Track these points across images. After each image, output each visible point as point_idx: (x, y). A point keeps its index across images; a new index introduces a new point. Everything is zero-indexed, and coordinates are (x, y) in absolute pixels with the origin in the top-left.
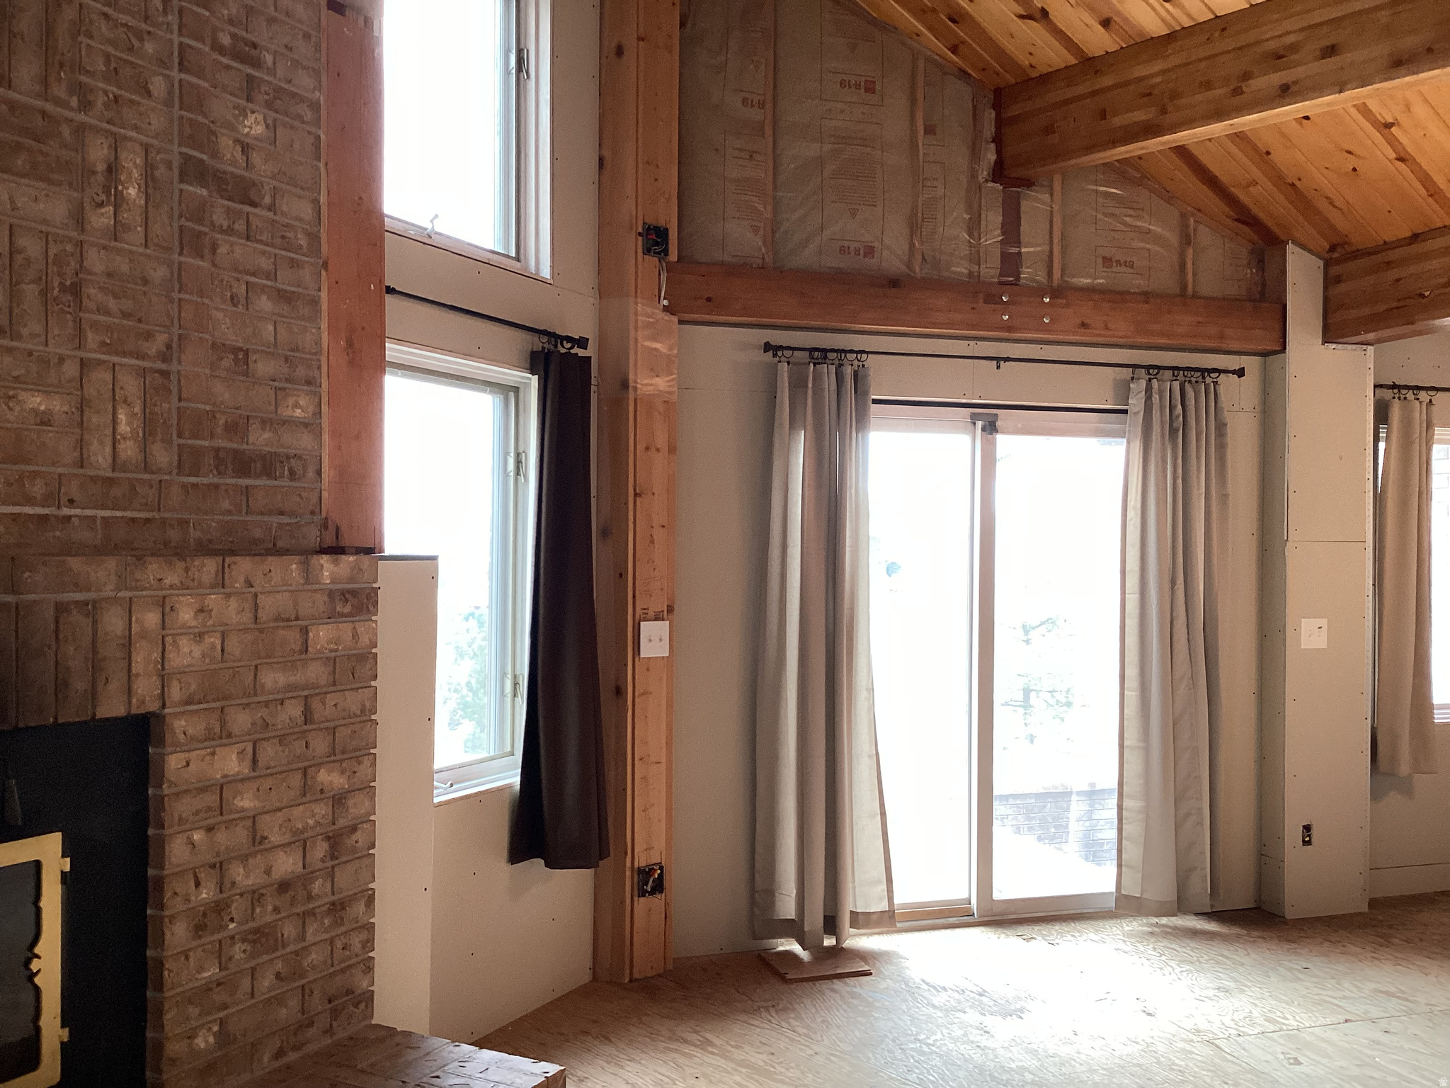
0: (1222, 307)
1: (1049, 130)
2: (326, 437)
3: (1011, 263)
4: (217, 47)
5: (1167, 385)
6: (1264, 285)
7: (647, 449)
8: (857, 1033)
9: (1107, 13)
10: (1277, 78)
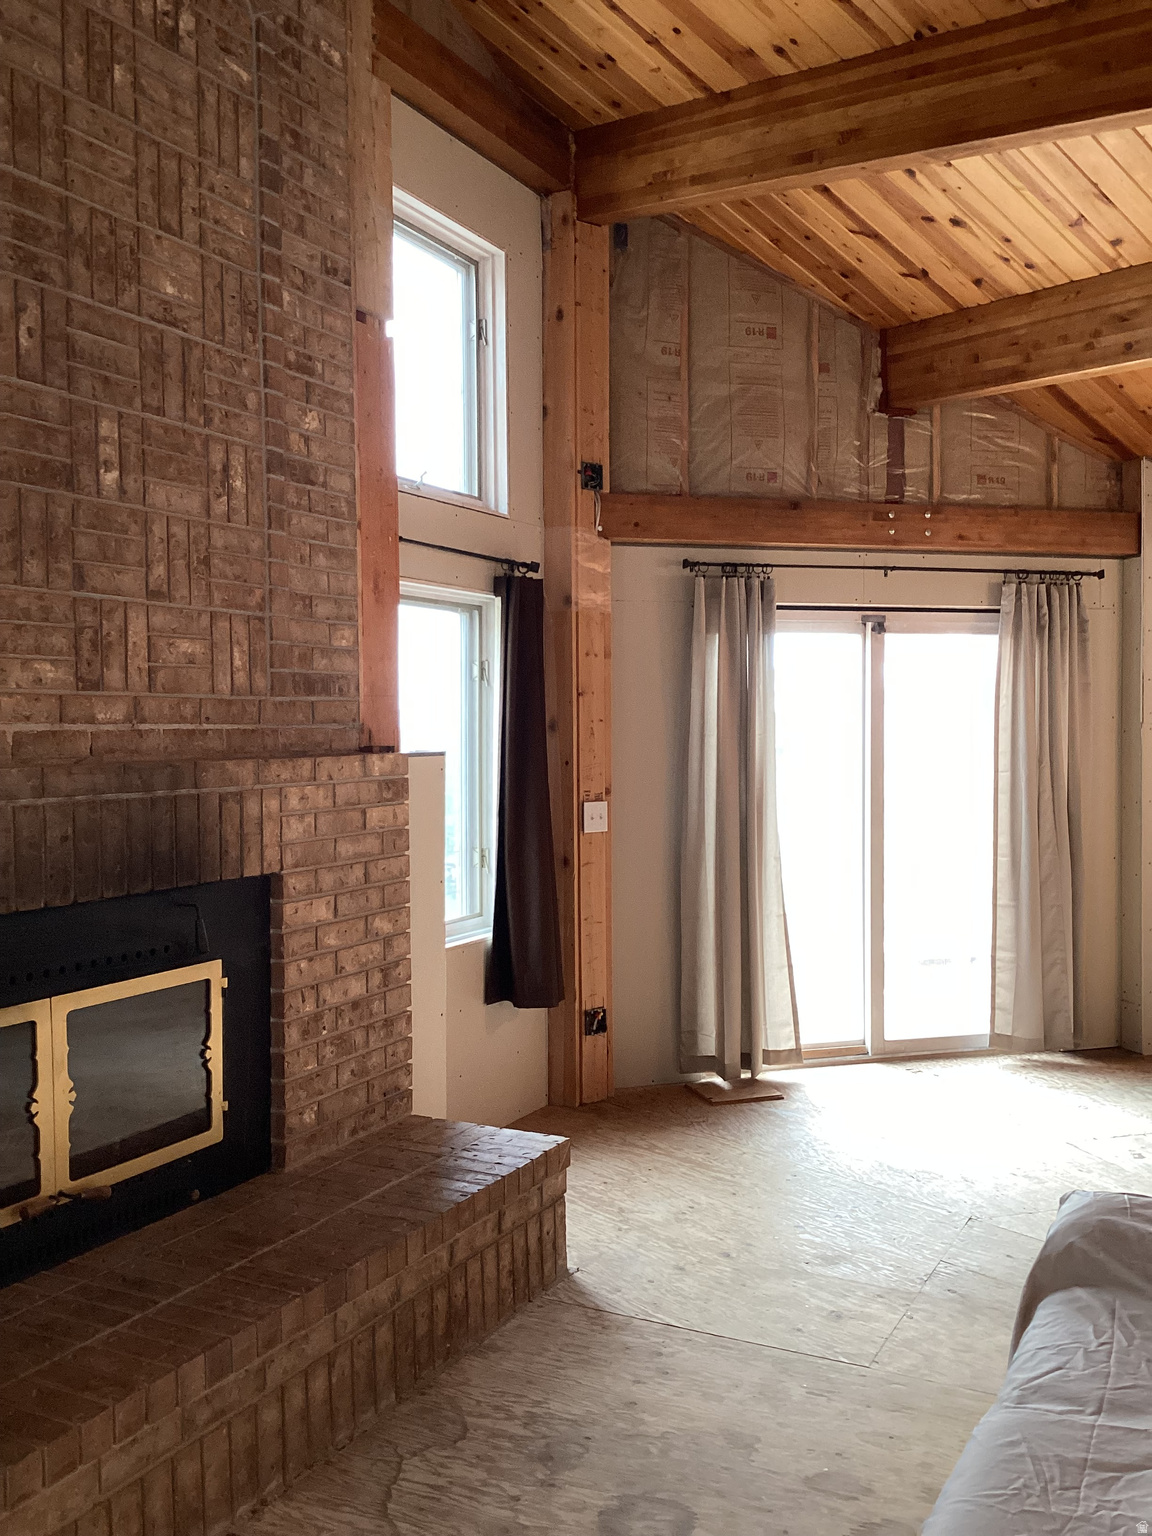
0: (1084, 515)
1: (929, 369)
2: (361, 660)
3: (896, 483)
4: (288, 365)
5: (1036, 589)
6: (1122, 496)
7: (587, 654)
8: (776, 1139)
9: (978, 275)
10: (1123, 337)
